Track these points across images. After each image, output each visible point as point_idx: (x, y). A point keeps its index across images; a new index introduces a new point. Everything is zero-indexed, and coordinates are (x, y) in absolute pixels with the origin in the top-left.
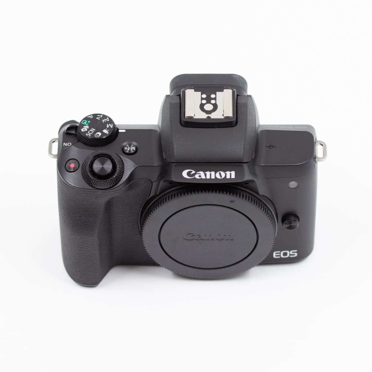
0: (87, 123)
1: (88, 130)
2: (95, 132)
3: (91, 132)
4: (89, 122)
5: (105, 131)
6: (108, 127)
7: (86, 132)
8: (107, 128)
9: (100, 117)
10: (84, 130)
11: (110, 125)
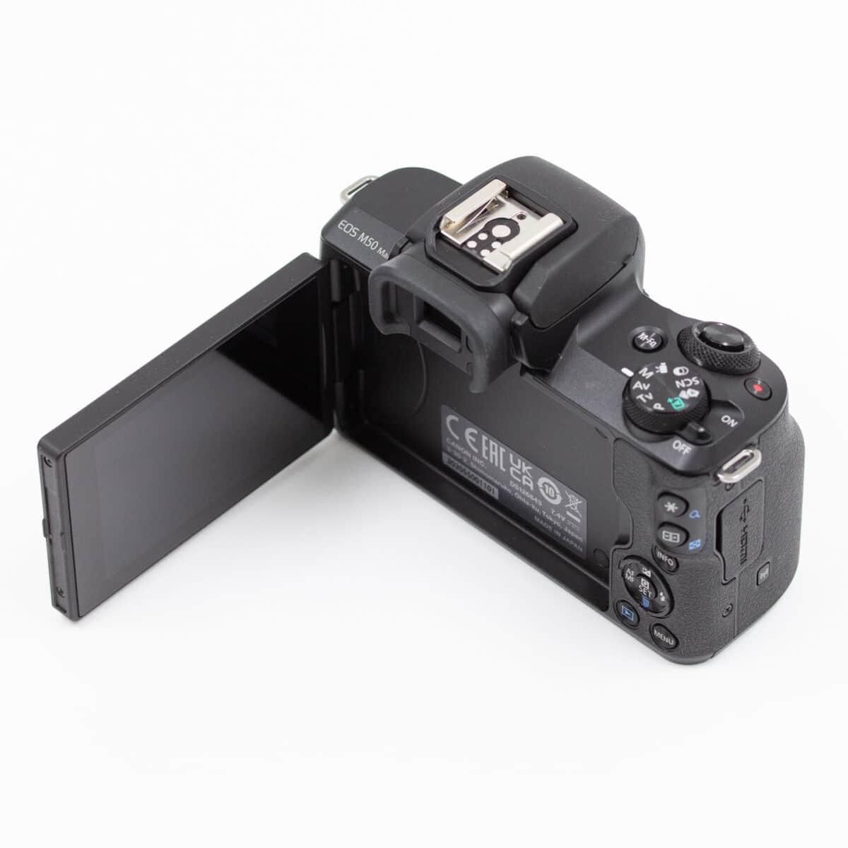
0: (674, 401)
1: (686, 389)
2: (680, 378)
3: (687, 383)
4: (670, 400)
5: (663, 368)
6: (651, 374)
7: (693, 387)
8: (655, 372)
9: (644, 397)
10: (692, 393)
11: (644, 375)
